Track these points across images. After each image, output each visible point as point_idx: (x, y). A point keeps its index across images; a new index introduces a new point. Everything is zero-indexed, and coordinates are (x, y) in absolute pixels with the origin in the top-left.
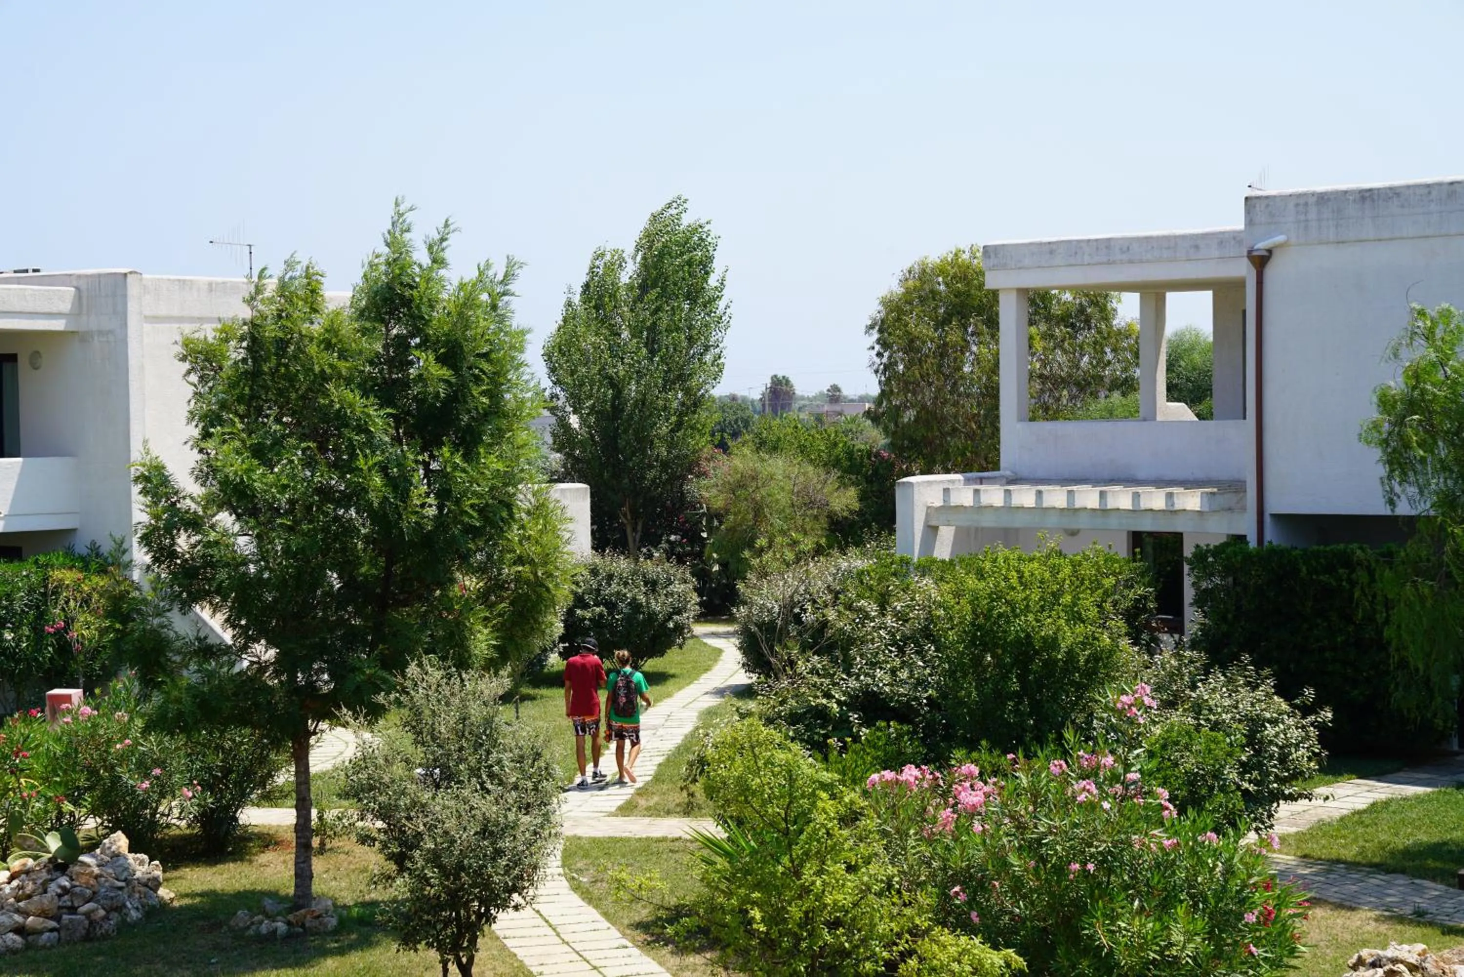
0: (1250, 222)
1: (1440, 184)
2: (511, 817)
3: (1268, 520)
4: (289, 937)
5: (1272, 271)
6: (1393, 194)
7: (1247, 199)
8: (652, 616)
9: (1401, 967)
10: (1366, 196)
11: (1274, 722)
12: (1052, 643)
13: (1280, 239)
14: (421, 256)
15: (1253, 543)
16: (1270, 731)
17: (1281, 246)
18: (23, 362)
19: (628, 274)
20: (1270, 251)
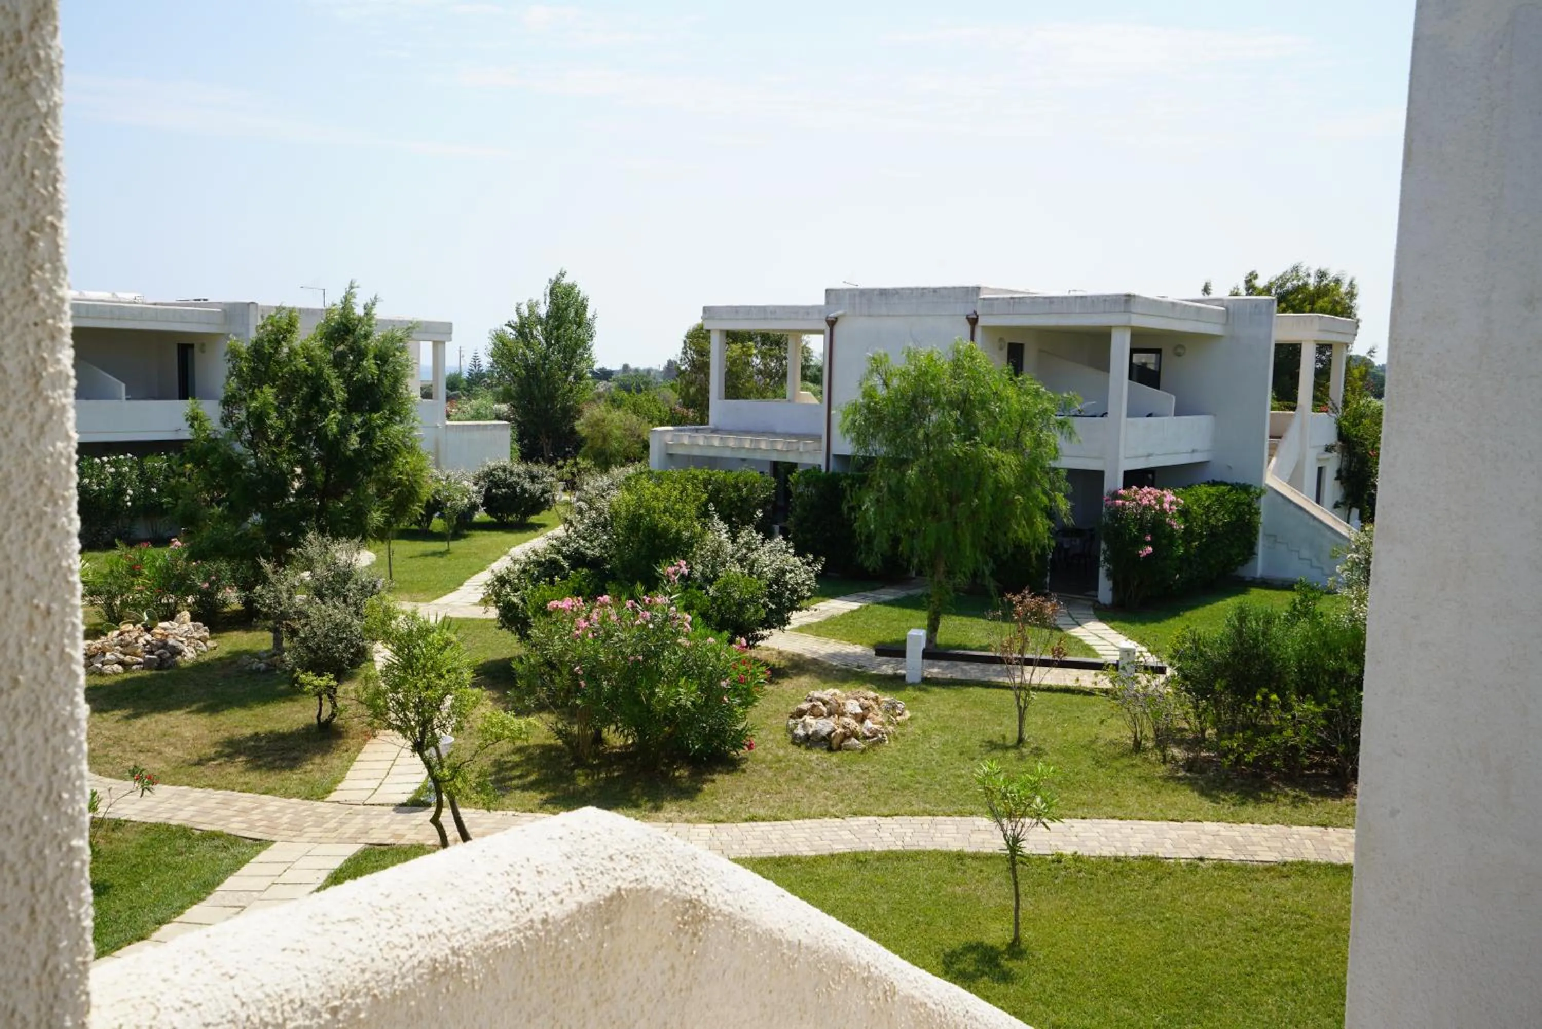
0: (827, 302)
1: (917, 289)
2: (349, 620)
3: (831, 457)
4: (266, 671)
5: (838, 329)
6: (896, 292)
7: (827, 291)
8: (532, 496)
9: (819, 703)
10: (883, 293)
11: (791, 571)
12: (666, 530)
13: (840, 312)
14: (359, 311)
15: (824, 470)
16: (788, 575)
17: (843, 315)
18: (197, 349)
19: (543, 311)
20: (836, 318)
